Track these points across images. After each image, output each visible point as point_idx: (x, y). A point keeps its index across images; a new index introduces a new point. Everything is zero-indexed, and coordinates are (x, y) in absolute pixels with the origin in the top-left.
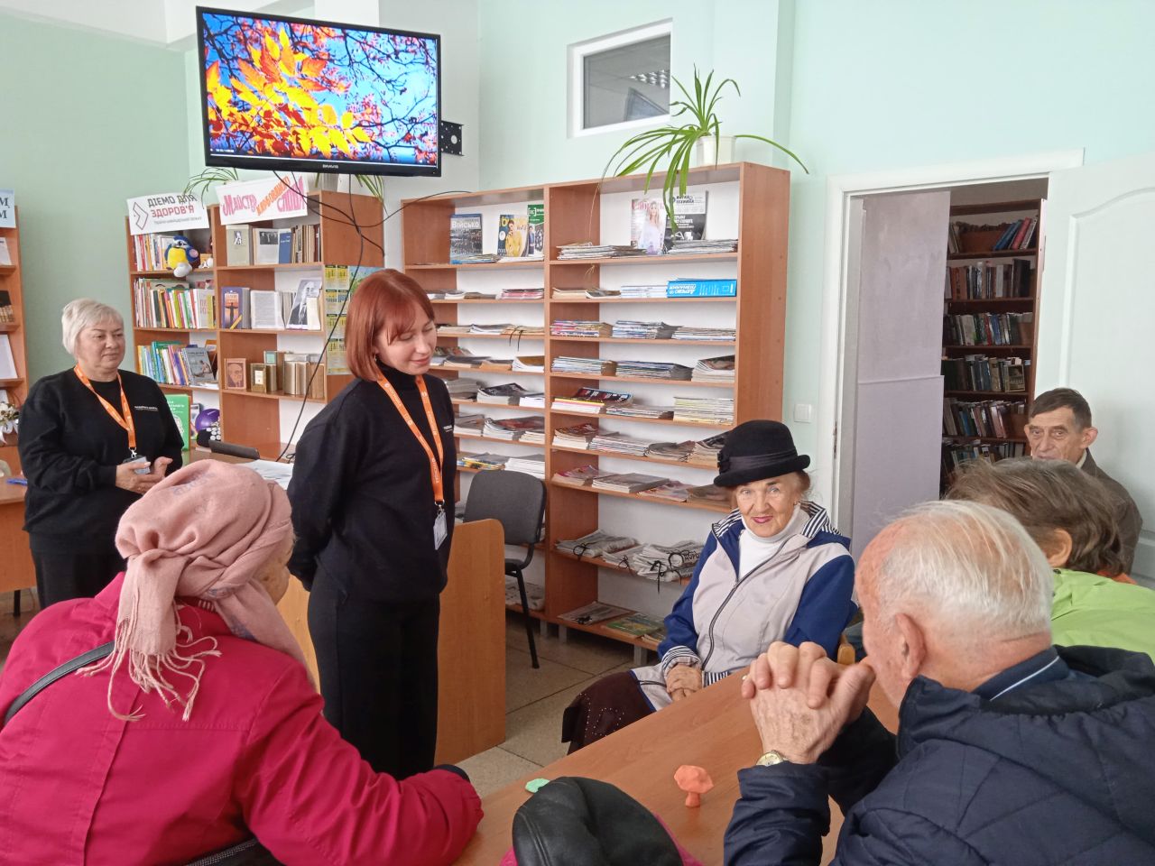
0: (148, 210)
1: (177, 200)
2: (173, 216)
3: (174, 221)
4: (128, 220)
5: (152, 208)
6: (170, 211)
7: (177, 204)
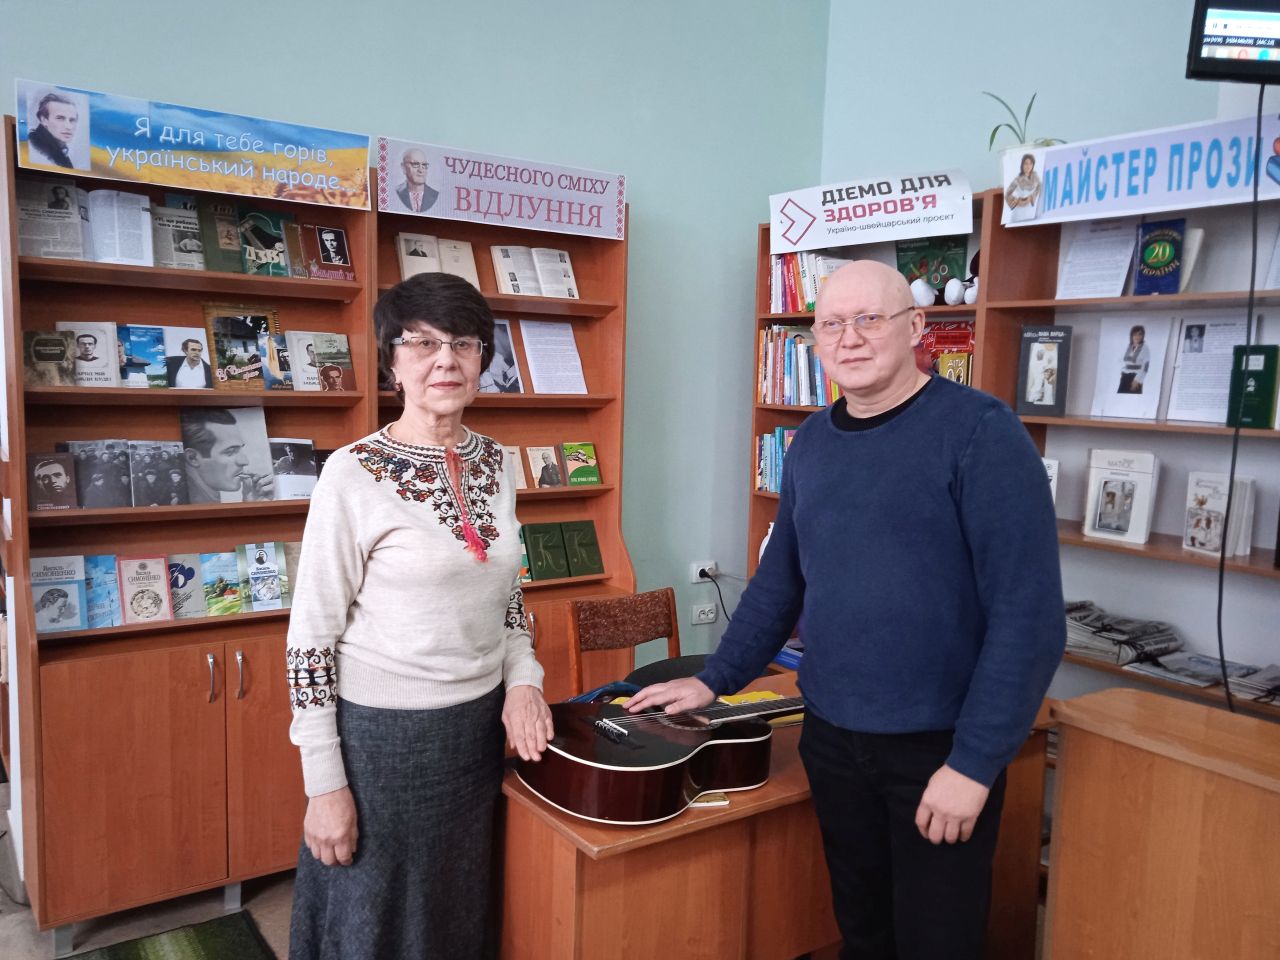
0: (819, 211)
1: (897, 187)
2: (880, 216)
3: (879, 225)
4: (765, 232)
5: (830, 206)
6: (872, 209)
7: (896, 195)
